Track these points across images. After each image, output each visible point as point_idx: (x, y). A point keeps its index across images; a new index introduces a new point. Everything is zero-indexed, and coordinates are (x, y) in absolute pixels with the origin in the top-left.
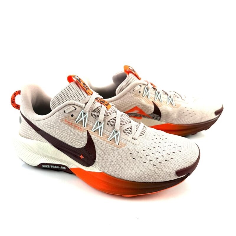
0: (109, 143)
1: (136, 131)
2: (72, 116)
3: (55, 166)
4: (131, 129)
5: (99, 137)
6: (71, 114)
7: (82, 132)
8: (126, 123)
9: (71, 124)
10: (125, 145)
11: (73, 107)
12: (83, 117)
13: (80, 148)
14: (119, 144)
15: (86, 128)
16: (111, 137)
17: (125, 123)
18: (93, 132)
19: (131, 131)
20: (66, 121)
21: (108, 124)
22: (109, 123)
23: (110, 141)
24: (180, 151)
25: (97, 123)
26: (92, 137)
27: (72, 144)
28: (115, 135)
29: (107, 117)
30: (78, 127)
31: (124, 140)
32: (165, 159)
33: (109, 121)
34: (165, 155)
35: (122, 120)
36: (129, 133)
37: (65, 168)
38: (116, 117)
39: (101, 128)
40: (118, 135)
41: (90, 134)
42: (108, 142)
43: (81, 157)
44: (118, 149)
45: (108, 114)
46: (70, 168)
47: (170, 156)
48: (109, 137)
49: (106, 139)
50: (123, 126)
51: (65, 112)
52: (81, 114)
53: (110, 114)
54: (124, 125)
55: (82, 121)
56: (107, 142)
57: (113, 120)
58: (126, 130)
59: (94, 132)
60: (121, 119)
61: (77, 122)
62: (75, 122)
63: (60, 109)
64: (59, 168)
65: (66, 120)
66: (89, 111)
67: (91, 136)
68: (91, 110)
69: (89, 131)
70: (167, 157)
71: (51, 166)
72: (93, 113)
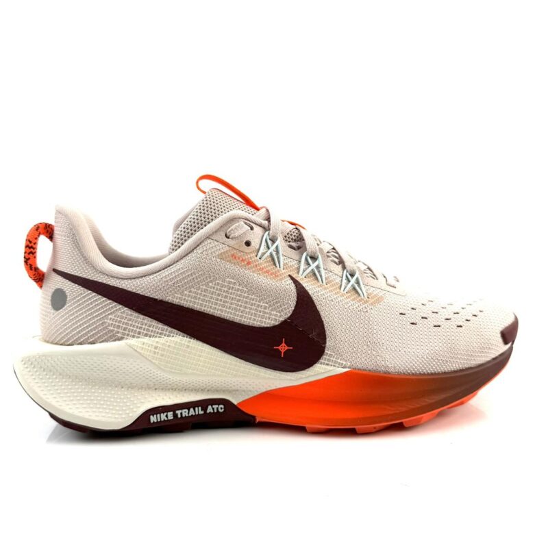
0: (347, 298)
2: (248, 244)
3: (192, 410)
5: (320, 286)
6: (245, 241)
7: (280, 280)
9: (249, 263)
10: (380, 299)
11: (245, 224)
12: (272, 248)
13: (277, 323)
14: (368, 298)
15: (285, 270)
16: (346, 286)
18: (303, 277)
20: (235, 258)
23: (348, 295)
25: (306, 259)
26: (307, 288)
27: (255, 320)
28: (352, 280)
30: (265, 270)
31: (374, 289)
37: (221, 408)
39: (318, 267)
40: (359, 280)
41: (301, 282)
42: (345, 296)
43: (283, 348)
44: (372, 307)
46: (235, 401)
48: (341, 286)
49: (338, 290)
51: (227, 237)
52: (266, 241)
55: (271, 256)
56: (342, 295)
59: (306, 277)
61: (263, 259)
62: (258, 258)
63: (214, 232)
64: (202, 412)
65: (233, 255)
67: (304, 285)
69: (294, 276)
71: (178, 412)
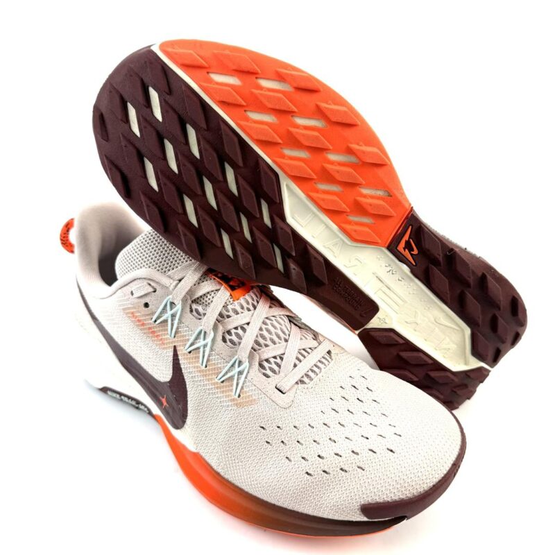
0: (217, 388)
1: (295, 366)
2: (146, 305)
4: (282, 359)
5: (197, 367)
6: (144, 302)
7: (164, 349)
8: (274, 343)
9: (143, 324)
11: (150, 285)
12: (169, 313)
13: (161, 381)
14: (239, 396)
15: (174, 340)
16: (226, 373)
17: (269, 342)
18: (186, 352)
19: (279, 366)
20: (134, 316)
21: (224, 340)
22: (228, 337)
23: (222, 384)
24: (391, 451)
25: (200, 333)
26: (182, 366)
28: (237, 369)
29: (227, 319)
30: (156, 334)
31: (254, 388)
32: (342, 463)
33: (229, 332)
34: (346, 453)
35: (265, 333)
36: (274, 371)
38: (248, 324)
39: (205, 346)
40: (243, 371)
41: (180, 358)
42: (216, 386)
43: (164, 402)
44: (235, 408)
45: (231, 313)
47: (357, 461)
48: (220, 372)
49: (215, 377)
50: (264, 349)
51: (132, 293)
52: (166, 305)
53: (237, 313)
54: (266, 346)
55: (166, 321)
56: (214, 384)
57: (240, 331)
58: (267, 360)
59: (190, 352)
60: (261, 329)
61: (155, 321)
62: (150, 321)
63: (125, 286)
65: (132, 313)
66: (184, 300)
67: (181, 362)
68: (191, 298)
69: (178, 348)
70: (348, 461)
72: (194, 306)
